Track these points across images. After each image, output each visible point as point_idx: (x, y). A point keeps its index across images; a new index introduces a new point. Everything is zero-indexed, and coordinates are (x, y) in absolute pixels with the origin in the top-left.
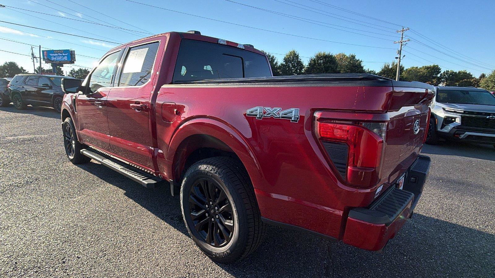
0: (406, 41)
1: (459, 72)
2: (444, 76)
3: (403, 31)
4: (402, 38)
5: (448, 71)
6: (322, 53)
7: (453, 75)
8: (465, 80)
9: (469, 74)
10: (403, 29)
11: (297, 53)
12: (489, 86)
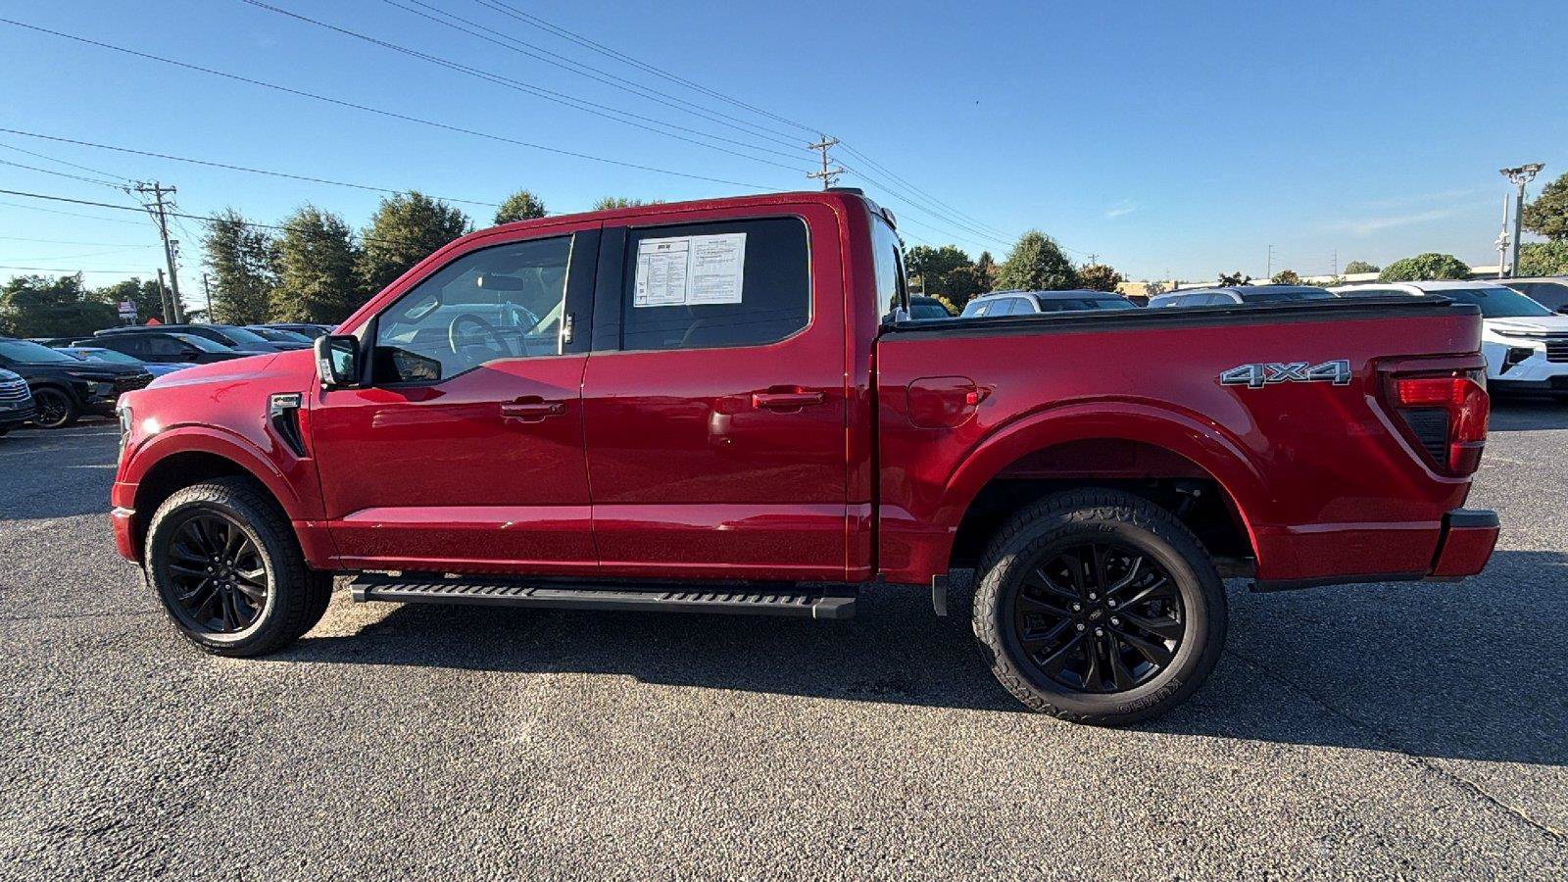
0: (834, 173)
1: (942, 250)
2: (914, 260)
3: (824, 146)
4: (825, 163)
5: (919, 248)
6: (617, 200)
7: (930, 258)
8: (958, 268)
9: (961, 253)
10: (824, 141)
11: (538, 201)
12: (1015, 282)
